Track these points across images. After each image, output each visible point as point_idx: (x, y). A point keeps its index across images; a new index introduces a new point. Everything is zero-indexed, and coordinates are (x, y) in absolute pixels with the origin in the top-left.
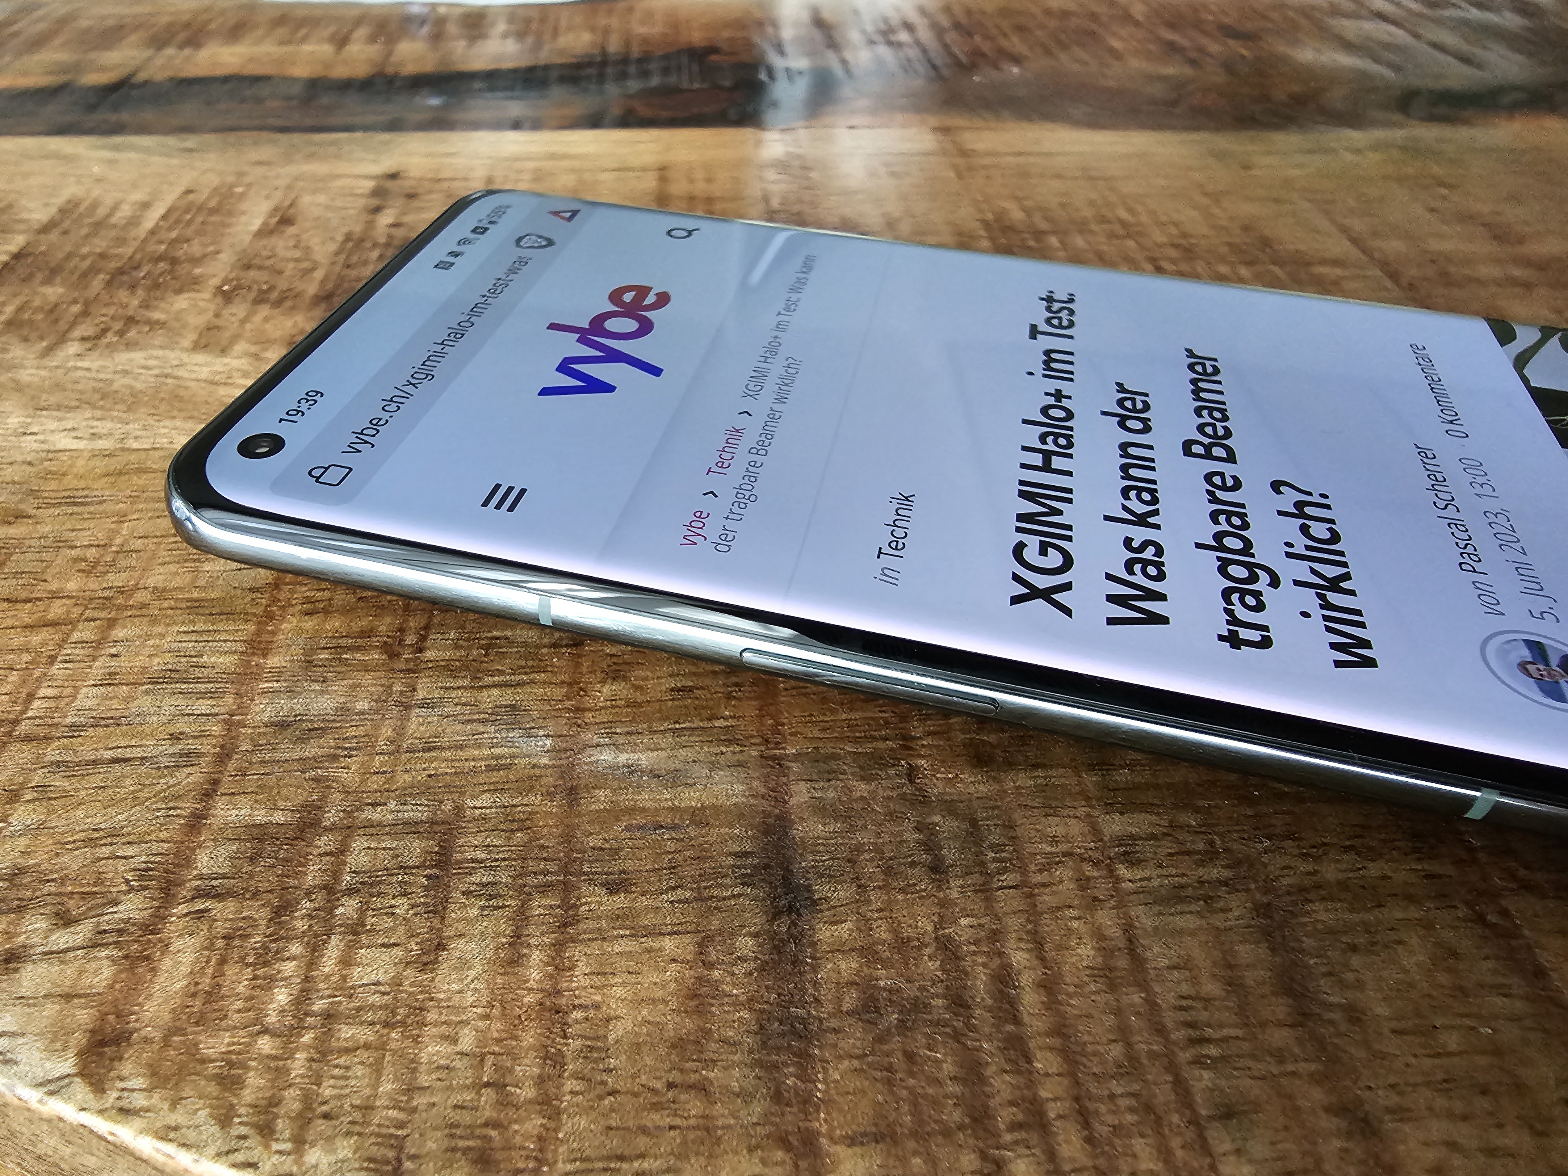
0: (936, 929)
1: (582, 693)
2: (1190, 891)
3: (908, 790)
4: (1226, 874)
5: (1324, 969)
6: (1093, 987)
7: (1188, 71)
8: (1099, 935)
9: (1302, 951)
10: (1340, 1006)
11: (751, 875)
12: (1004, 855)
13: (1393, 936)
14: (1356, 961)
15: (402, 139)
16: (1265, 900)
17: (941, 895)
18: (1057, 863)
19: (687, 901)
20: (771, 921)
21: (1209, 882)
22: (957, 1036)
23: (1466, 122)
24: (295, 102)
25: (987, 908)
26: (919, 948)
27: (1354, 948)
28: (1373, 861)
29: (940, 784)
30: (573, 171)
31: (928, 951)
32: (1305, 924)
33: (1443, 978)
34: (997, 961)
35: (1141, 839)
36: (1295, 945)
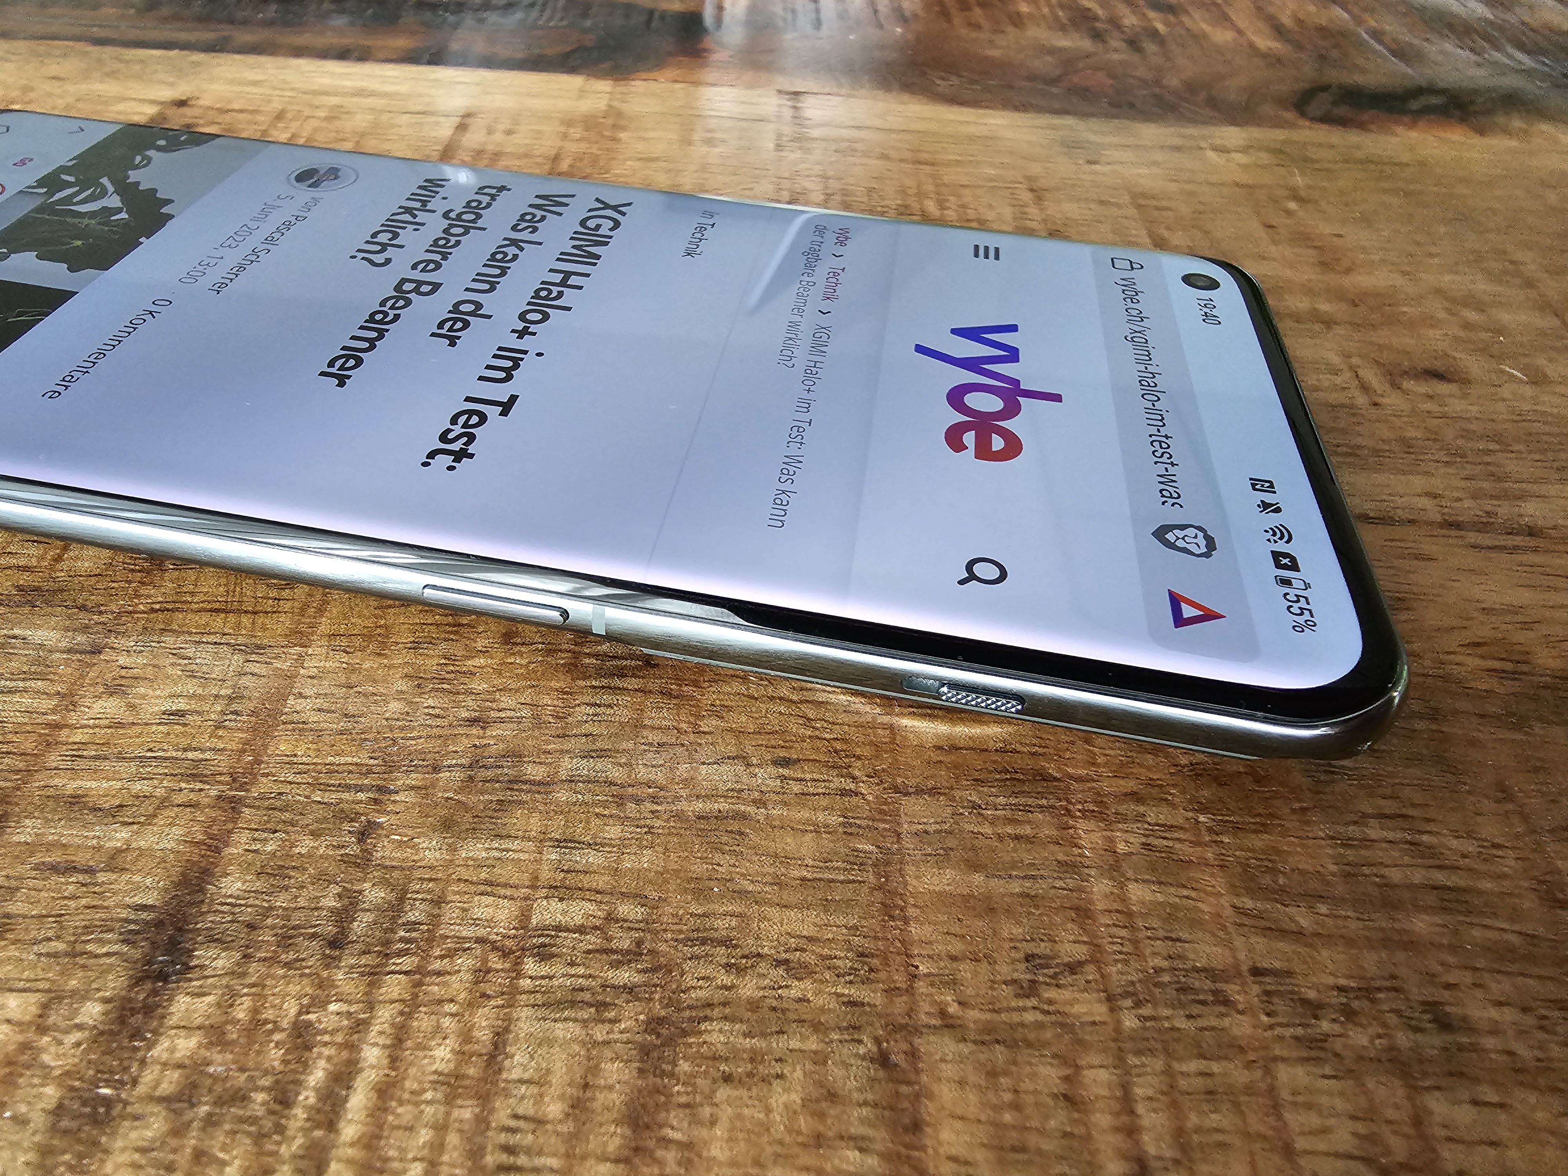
0: (300, 1013)
1: (71, 707)
2: (587, 996)
3: (354, 849)
4: (637, 978)
5: (683, 1099)
6: (429, 1095)
7: (1086, 44)
8: (466, 1037)
9: (672, 1075)
10: (678, 1143)
11: (137, 932)
12: (414, 934)
13: (778, 1068)
14: (723, 1093)
15: (214, 62)
16: (663, 1013)
17: (325, 974)
18: (465, 950)
19: (55, 955)
20: (131, 987)
21: (613, 987)
22: (260, 1138)
23: (1362, 126)
24: (132, 11)
25: (366, 994)
26: (272, 1032)
27: (727, 1079)
28: (800, 979)
29: (390, 846)
30: (373, 110)
31: (277, 1037)
32: (690, 1045)
33: (804, 1123)
34: (345, 1054)
35: (568, 930)
36: (667, 1067)
